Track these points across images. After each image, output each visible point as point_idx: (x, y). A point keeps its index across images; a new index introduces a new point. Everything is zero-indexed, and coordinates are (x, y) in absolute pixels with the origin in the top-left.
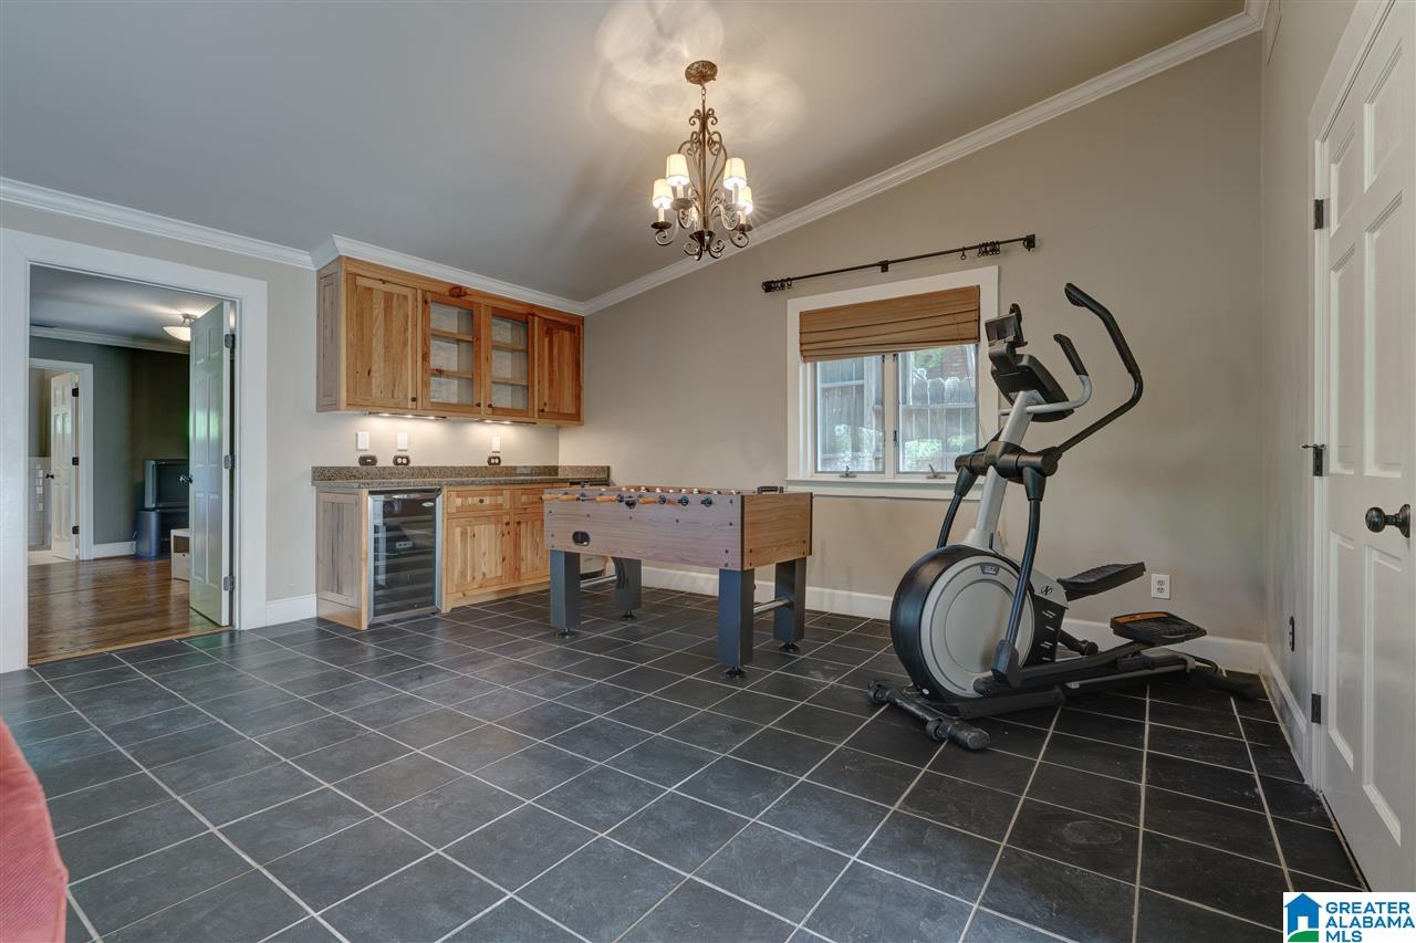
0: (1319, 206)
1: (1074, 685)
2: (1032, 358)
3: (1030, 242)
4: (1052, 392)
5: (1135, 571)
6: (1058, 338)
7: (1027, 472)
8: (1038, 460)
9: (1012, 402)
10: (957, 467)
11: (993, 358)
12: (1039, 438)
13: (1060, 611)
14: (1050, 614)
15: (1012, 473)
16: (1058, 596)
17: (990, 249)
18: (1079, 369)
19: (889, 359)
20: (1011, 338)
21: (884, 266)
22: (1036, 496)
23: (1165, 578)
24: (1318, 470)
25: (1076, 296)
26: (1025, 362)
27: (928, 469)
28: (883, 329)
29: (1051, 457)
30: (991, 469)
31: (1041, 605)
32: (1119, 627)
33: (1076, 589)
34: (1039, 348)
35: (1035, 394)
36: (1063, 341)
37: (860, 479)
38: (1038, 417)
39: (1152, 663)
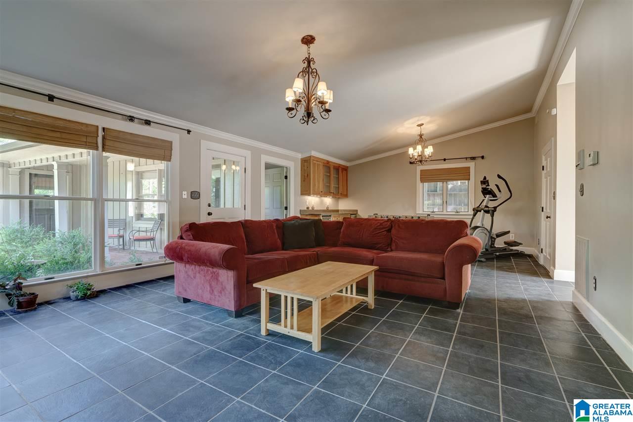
0: (543, 167)
1: (498, 254)
2: (491, 189)
3: (483, 157)
4: (494, 196)
5: (508, 232)
6: (496, 185)
7: (491, 211)
8: (493, 209)
9: (485, 197)
10: (473, 210)
11: (482, 188)
12: (492, 205)
13: (495, 239)
14: (493, 240)
15: (487, 212)
16: (495, 236)
17: (473, 158)
18: (500, 191)
19: (445, 183)
20: (487, 185)
21: (445, 160)
22: (492, 216)
23: (513, 235)
24: (542, 211)
25: (499, 176)
26: (489, 190)
27: (455, 211)
28: (444, 176)
29: (495, 208)
30: (482, 211)
31: (492, 238)
32: (505, 243)
33: (498, 236)
34: (492, 187)
35: (491, 196)
36: (497, 185)
37: (436, 213)
38: (491, 200)
39: (512, 250)
